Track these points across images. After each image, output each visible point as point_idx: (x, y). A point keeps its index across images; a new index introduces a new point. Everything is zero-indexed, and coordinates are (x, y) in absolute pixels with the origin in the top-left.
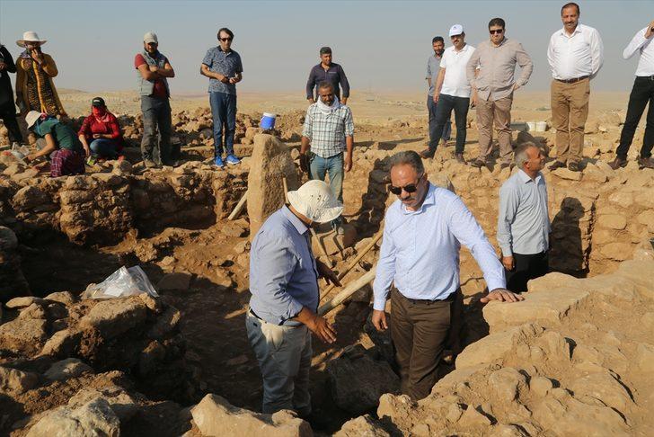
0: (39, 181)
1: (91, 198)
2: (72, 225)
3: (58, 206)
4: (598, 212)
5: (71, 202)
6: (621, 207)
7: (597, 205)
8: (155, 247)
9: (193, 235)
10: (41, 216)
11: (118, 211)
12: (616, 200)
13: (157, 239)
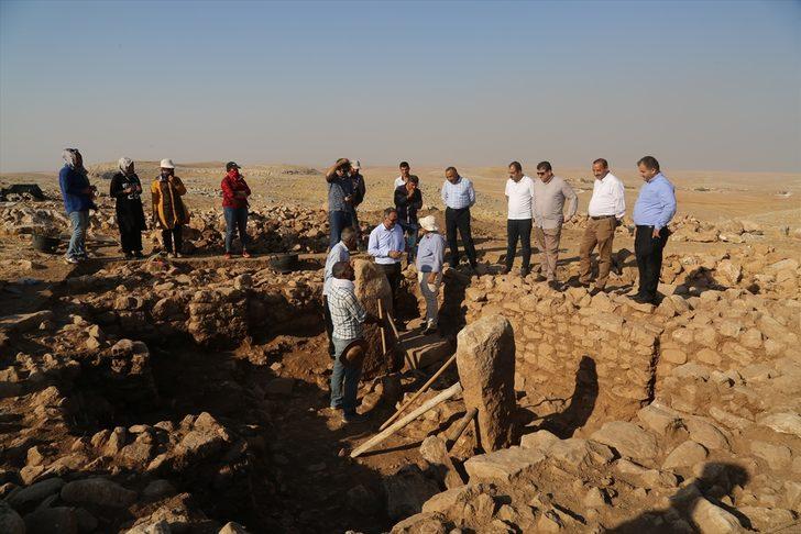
0: (174, 294)
1: (215, 309)
2: (198, 332)
3: (187, 316)
4: (662, 346)
5: (198, 313)
6: (682, 343)
7: (662, 340)
8: (265, 353)
9: (300, 344)
10: (174, 324)
11: (237, 321)
12: (678, 336)
13: (268, 346)
